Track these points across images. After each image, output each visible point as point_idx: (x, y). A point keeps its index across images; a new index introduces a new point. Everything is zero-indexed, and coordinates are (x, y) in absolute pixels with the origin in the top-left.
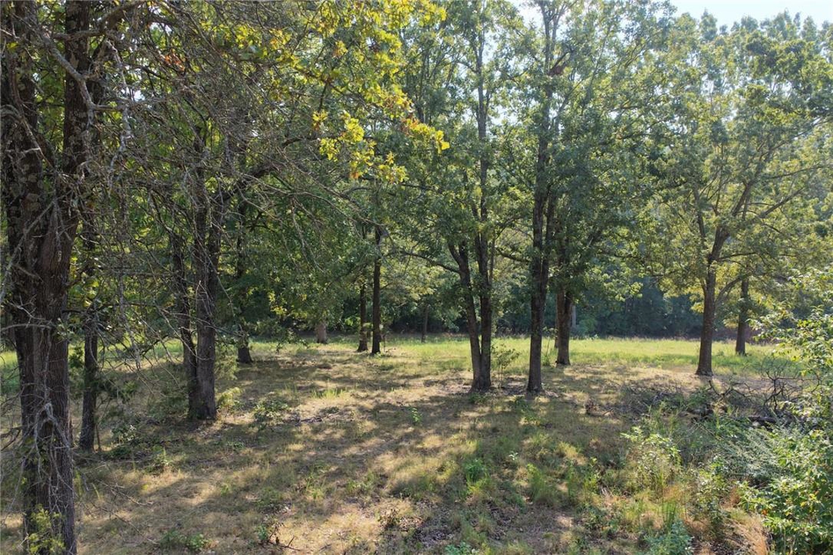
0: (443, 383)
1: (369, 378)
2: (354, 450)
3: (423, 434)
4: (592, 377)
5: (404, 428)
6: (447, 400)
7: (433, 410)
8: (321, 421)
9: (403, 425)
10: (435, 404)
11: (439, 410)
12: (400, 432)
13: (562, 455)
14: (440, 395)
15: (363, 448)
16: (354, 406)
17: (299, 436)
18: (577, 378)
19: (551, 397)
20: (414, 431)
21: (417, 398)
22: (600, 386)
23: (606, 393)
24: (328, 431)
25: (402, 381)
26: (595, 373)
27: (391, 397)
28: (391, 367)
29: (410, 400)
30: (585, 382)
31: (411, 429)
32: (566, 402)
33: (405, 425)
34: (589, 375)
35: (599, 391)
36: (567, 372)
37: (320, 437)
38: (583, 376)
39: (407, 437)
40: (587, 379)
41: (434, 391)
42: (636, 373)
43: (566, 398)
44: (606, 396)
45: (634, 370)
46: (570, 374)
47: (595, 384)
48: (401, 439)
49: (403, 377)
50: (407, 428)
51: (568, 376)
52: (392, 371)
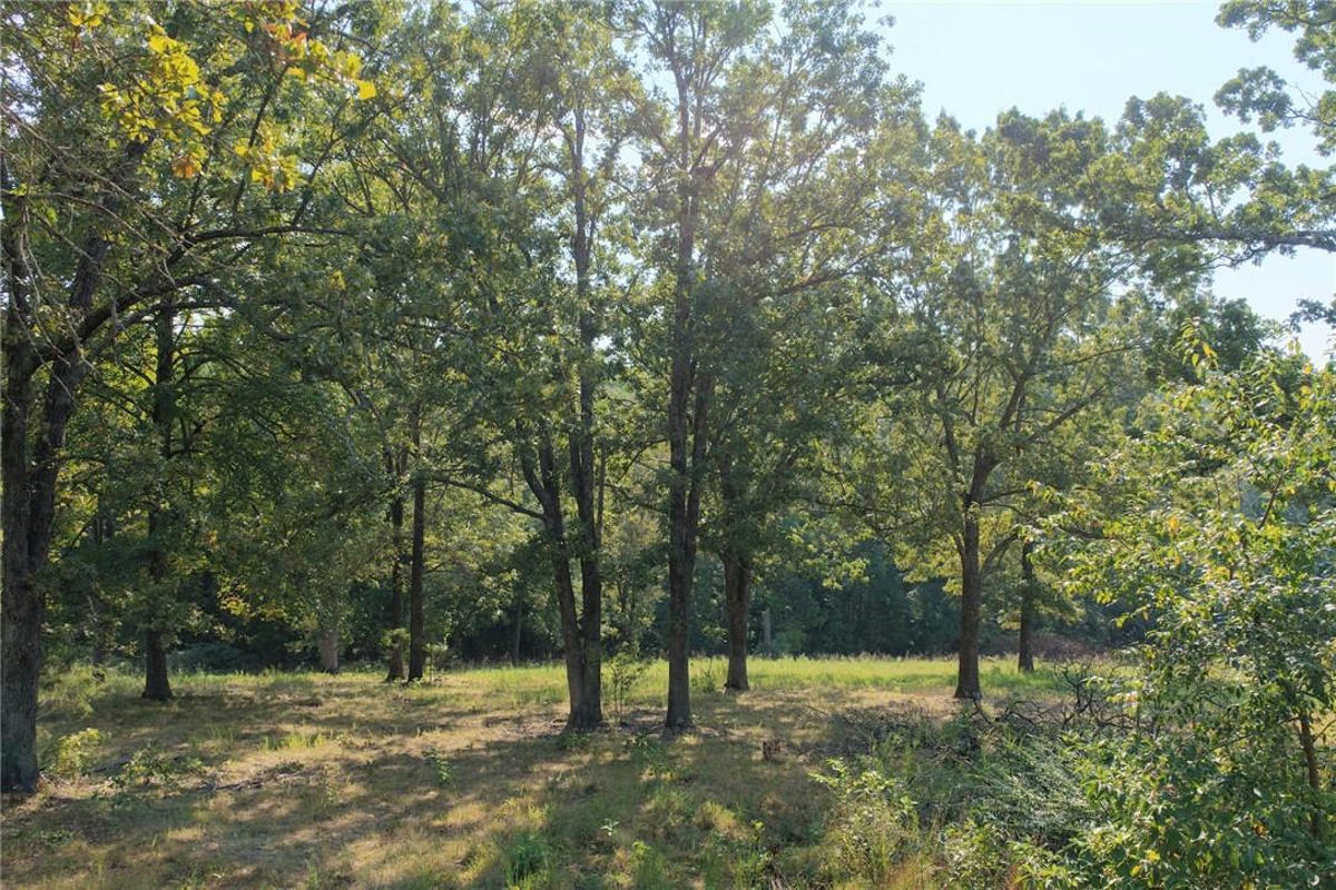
0: (518, 721)
1: (386, 717)
2: (305, 835)
3: (453, 802)
4: (783, 706)
5: (419, 793)
6: (518, 746)
7: (486, 762)
8: (259, 787)
9: (419, 789)
10: (492, 753)
11: (498, 763)
12: (409, 800)
13: (707, 826)
14: (509, 739)
15: (324, 830)
16: (336, 760)
17: (201, 815)
18: (757, 708)
19: (706, 736)
20: (437, 797)
21: (463, 744)
22: (796, 719)
23: (803, 728)
24: (265, 805)
25: (444, 720)
26: (790, 700)
27: (414, 745)
28: (434, 700)
29: (448, 748)
30: (771, 713)
31: (433, 794)
32: (733, 743)
33: (423, 789)
34: (780, 703)
35: (791, 725)
36: (742, 700)
37: (246, 815)
38: (769, 704)
39: (420, 807)
40: (774, 709)
41: (498, 733)
42: (859, 699)
43: (734, 738)
44: (802, 732)
45: (854, 695)
46: (745, 703)
47: (787, 715)
48: (407, 812)
49: (448, 714)
50: (425, 793)
51: (742, 706)
52: (432, 707)
